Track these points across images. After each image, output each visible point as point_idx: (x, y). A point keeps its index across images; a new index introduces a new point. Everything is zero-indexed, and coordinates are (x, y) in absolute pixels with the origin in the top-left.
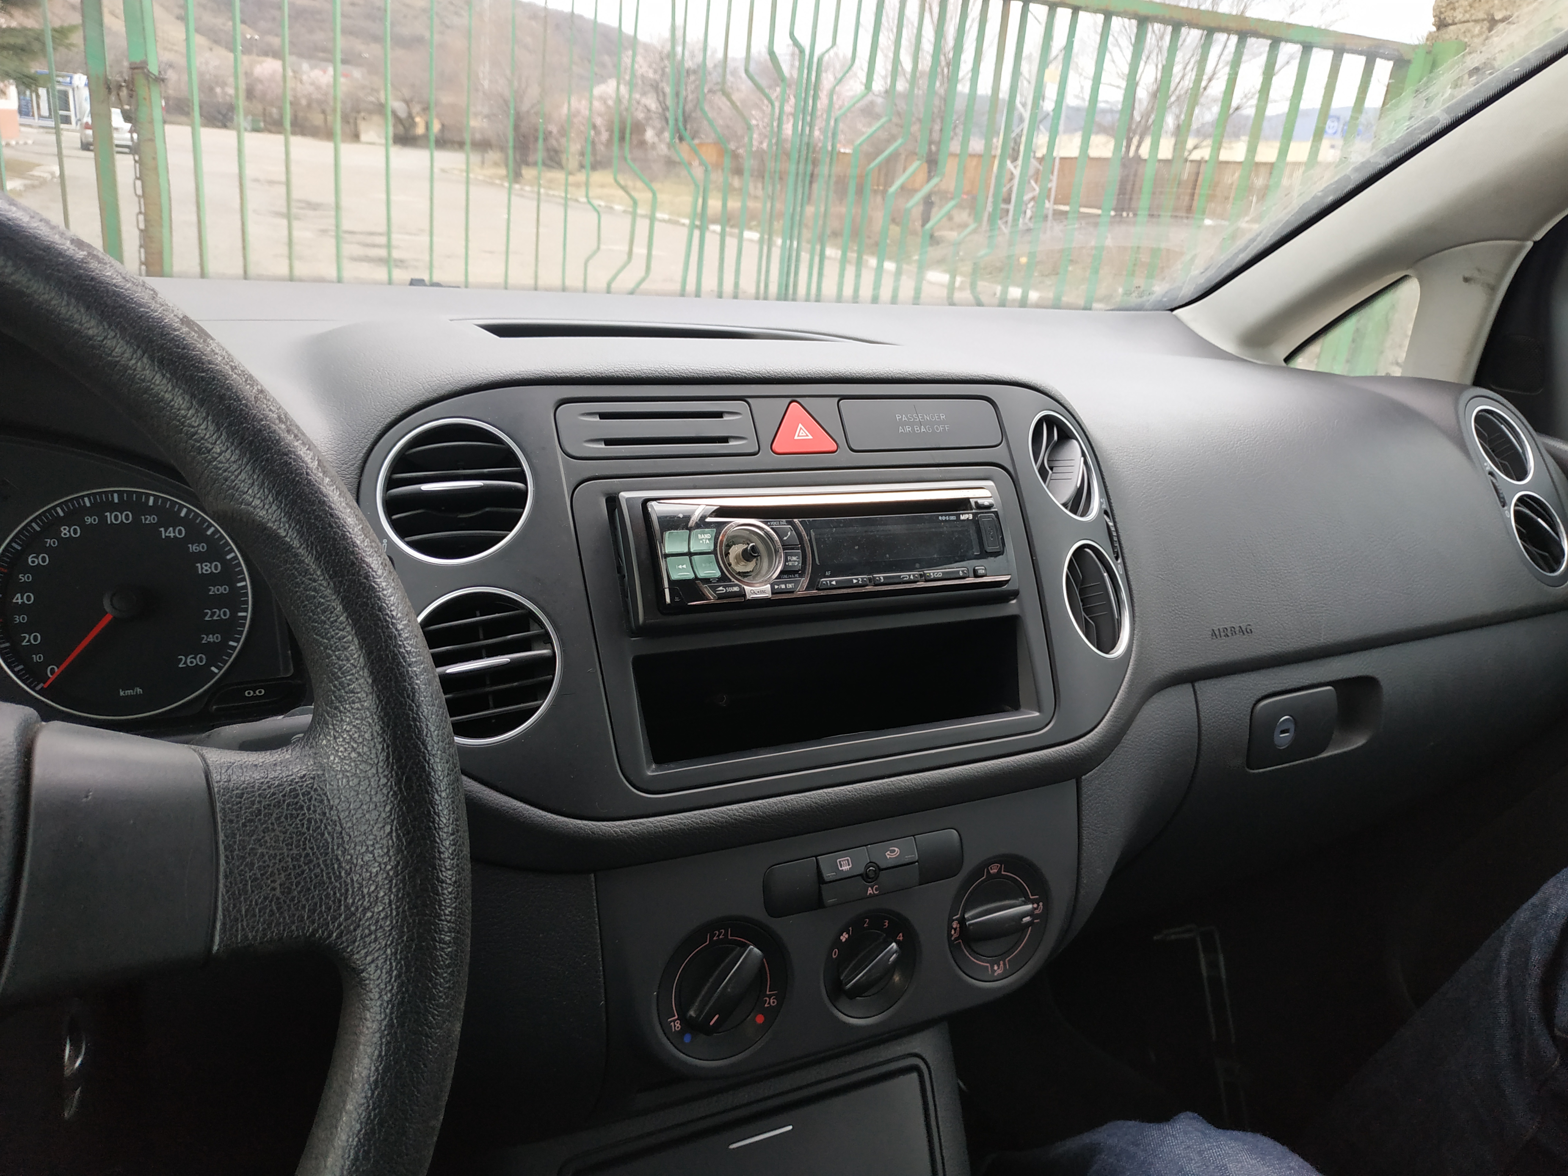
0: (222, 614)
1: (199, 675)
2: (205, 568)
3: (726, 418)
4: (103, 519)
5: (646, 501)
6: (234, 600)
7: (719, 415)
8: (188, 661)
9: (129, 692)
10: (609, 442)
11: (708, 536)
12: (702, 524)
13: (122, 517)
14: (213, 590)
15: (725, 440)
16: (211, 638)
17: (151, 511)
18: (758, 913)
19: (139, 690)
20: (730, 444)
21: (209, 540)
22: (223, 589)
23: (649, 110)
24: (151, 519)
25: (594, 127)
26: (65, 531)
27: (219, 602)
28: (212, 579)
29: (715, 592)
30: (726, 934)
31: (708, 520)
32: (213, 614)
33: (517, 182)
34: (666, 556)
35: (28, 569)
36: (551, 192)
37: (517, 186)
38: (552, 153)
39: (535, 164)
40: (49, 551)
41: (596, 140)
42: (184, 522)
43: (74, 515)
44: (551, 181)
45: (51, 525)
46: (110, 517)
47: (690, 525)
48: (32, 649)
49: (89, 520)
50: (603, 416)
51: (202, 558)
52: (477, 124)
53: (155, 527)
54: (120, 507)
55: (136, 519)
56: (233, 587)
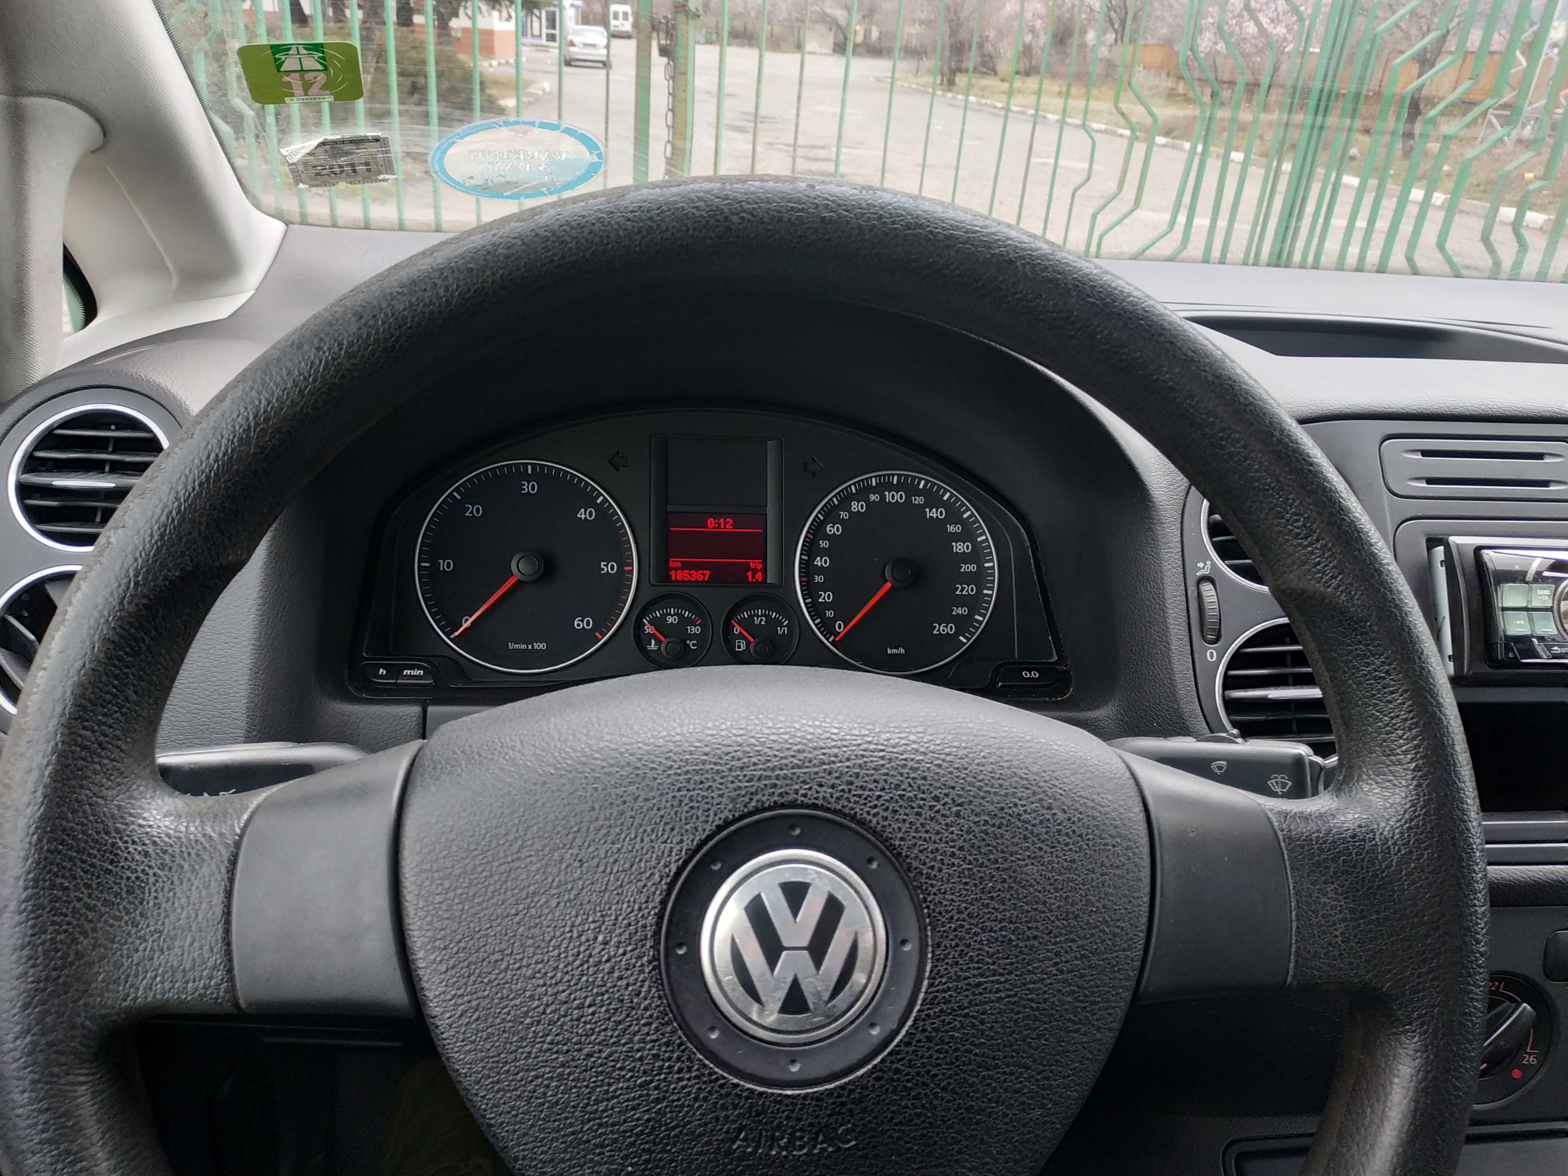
0: (969, 590)
1: (950, 641)
2: (960, 547)
3: (1547, 460)
4: (883, 497)
5: (1478, 549)
6: (979, 578)
7: (1540, 456)
8: (941, 629)
9: (895, 651)
10: (1430, 481)
11: (1547, 592)
12: (1539, 578)
13: (897, 497)
14: (964, 568)
15: (1545, 483)
16: (960, 611)
17: (920, 493)
18: (1534, 971)
19: (902, 651)
20: (1551, 488)
21: (964, 523)
22: (972, 568)
23: (1092, 10)
24: (919, 500)
25: (1032, 30)
26: (855, 506)
27: (968, 578)
28: (965, 558)
29: (1550, 651)
30: (1498, 987)
31: (1546, 574)
32: (963, 589)
33: (950, 90)
34: (1504, 609)
35: (826, 537)
36: (984, 101)
37: (950, 95)
38: (987, 59)
39: (967, 71)
40: (842, 522)
41: (1034, 43)
42: (946, 505)
43: (863, 493)
44: (983, 89)
45: (846, 500)
46: (888, 496)
47: (1527, 579)
48: (827, 606)
49: (873, 497)
50: (1425, 453)
51: (958, 538)
52: (912, 31)
53: (922, 507)
54: (897, 488)
55: (908, 499)
56: (980, 566)
